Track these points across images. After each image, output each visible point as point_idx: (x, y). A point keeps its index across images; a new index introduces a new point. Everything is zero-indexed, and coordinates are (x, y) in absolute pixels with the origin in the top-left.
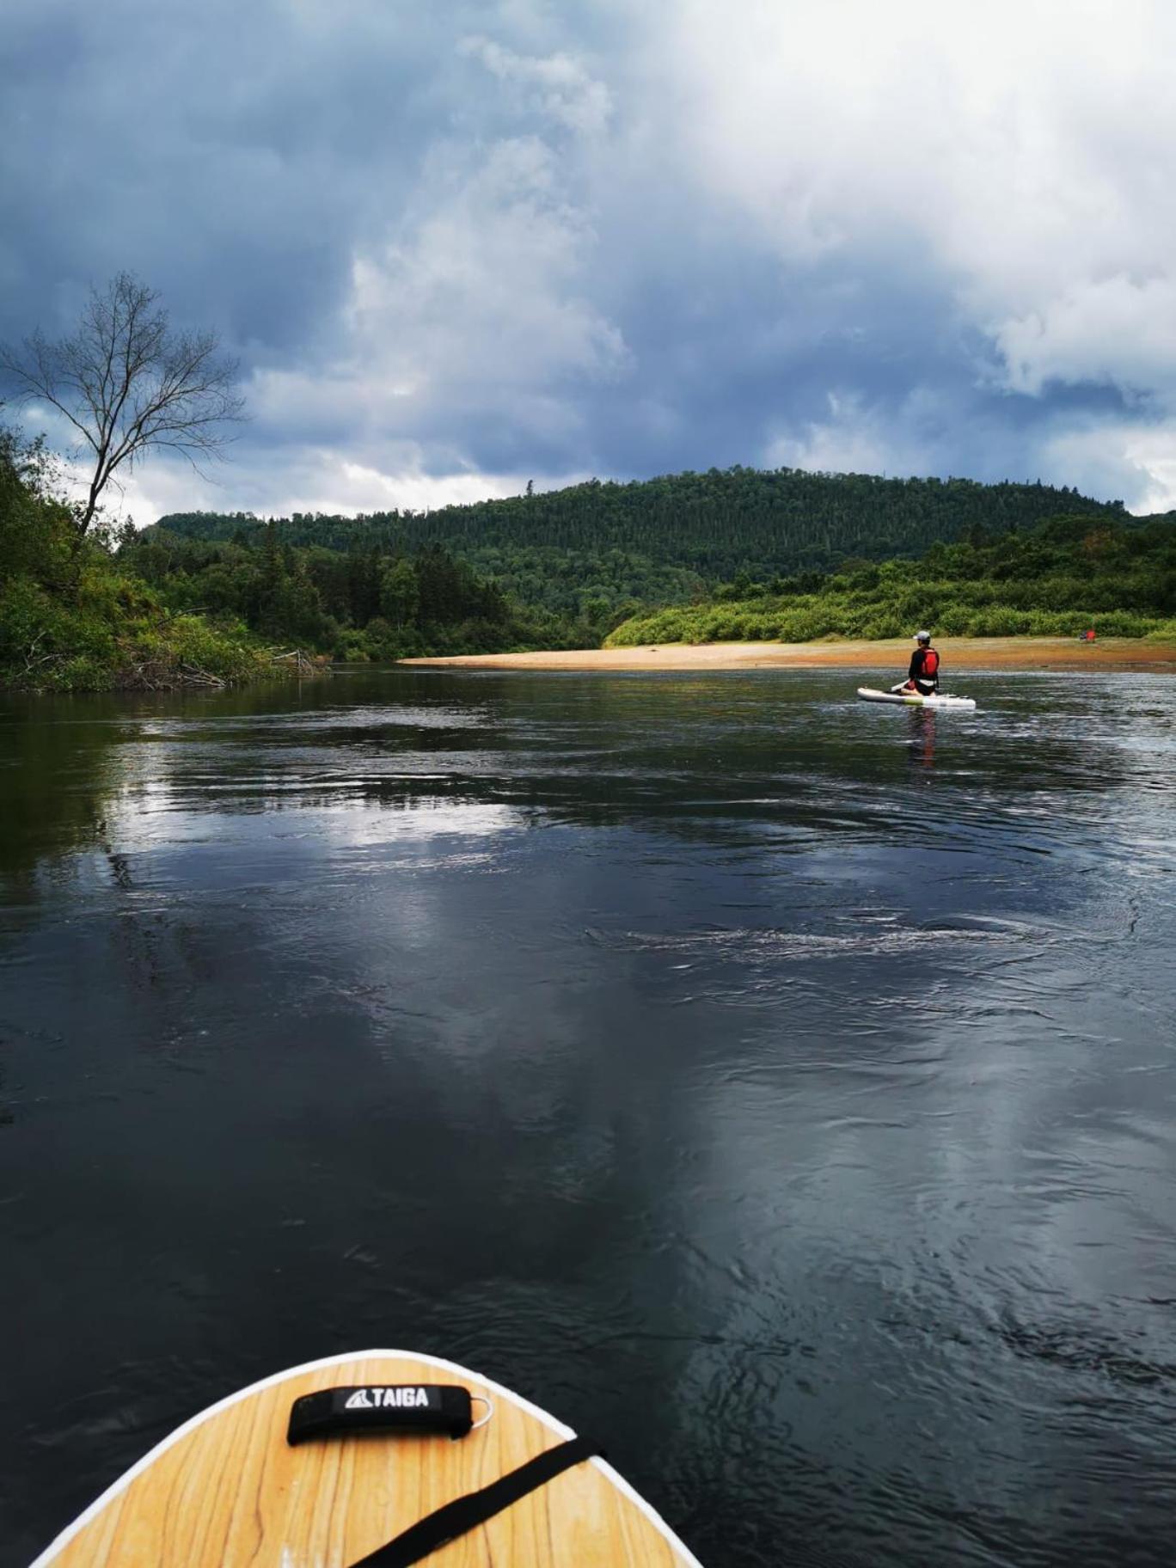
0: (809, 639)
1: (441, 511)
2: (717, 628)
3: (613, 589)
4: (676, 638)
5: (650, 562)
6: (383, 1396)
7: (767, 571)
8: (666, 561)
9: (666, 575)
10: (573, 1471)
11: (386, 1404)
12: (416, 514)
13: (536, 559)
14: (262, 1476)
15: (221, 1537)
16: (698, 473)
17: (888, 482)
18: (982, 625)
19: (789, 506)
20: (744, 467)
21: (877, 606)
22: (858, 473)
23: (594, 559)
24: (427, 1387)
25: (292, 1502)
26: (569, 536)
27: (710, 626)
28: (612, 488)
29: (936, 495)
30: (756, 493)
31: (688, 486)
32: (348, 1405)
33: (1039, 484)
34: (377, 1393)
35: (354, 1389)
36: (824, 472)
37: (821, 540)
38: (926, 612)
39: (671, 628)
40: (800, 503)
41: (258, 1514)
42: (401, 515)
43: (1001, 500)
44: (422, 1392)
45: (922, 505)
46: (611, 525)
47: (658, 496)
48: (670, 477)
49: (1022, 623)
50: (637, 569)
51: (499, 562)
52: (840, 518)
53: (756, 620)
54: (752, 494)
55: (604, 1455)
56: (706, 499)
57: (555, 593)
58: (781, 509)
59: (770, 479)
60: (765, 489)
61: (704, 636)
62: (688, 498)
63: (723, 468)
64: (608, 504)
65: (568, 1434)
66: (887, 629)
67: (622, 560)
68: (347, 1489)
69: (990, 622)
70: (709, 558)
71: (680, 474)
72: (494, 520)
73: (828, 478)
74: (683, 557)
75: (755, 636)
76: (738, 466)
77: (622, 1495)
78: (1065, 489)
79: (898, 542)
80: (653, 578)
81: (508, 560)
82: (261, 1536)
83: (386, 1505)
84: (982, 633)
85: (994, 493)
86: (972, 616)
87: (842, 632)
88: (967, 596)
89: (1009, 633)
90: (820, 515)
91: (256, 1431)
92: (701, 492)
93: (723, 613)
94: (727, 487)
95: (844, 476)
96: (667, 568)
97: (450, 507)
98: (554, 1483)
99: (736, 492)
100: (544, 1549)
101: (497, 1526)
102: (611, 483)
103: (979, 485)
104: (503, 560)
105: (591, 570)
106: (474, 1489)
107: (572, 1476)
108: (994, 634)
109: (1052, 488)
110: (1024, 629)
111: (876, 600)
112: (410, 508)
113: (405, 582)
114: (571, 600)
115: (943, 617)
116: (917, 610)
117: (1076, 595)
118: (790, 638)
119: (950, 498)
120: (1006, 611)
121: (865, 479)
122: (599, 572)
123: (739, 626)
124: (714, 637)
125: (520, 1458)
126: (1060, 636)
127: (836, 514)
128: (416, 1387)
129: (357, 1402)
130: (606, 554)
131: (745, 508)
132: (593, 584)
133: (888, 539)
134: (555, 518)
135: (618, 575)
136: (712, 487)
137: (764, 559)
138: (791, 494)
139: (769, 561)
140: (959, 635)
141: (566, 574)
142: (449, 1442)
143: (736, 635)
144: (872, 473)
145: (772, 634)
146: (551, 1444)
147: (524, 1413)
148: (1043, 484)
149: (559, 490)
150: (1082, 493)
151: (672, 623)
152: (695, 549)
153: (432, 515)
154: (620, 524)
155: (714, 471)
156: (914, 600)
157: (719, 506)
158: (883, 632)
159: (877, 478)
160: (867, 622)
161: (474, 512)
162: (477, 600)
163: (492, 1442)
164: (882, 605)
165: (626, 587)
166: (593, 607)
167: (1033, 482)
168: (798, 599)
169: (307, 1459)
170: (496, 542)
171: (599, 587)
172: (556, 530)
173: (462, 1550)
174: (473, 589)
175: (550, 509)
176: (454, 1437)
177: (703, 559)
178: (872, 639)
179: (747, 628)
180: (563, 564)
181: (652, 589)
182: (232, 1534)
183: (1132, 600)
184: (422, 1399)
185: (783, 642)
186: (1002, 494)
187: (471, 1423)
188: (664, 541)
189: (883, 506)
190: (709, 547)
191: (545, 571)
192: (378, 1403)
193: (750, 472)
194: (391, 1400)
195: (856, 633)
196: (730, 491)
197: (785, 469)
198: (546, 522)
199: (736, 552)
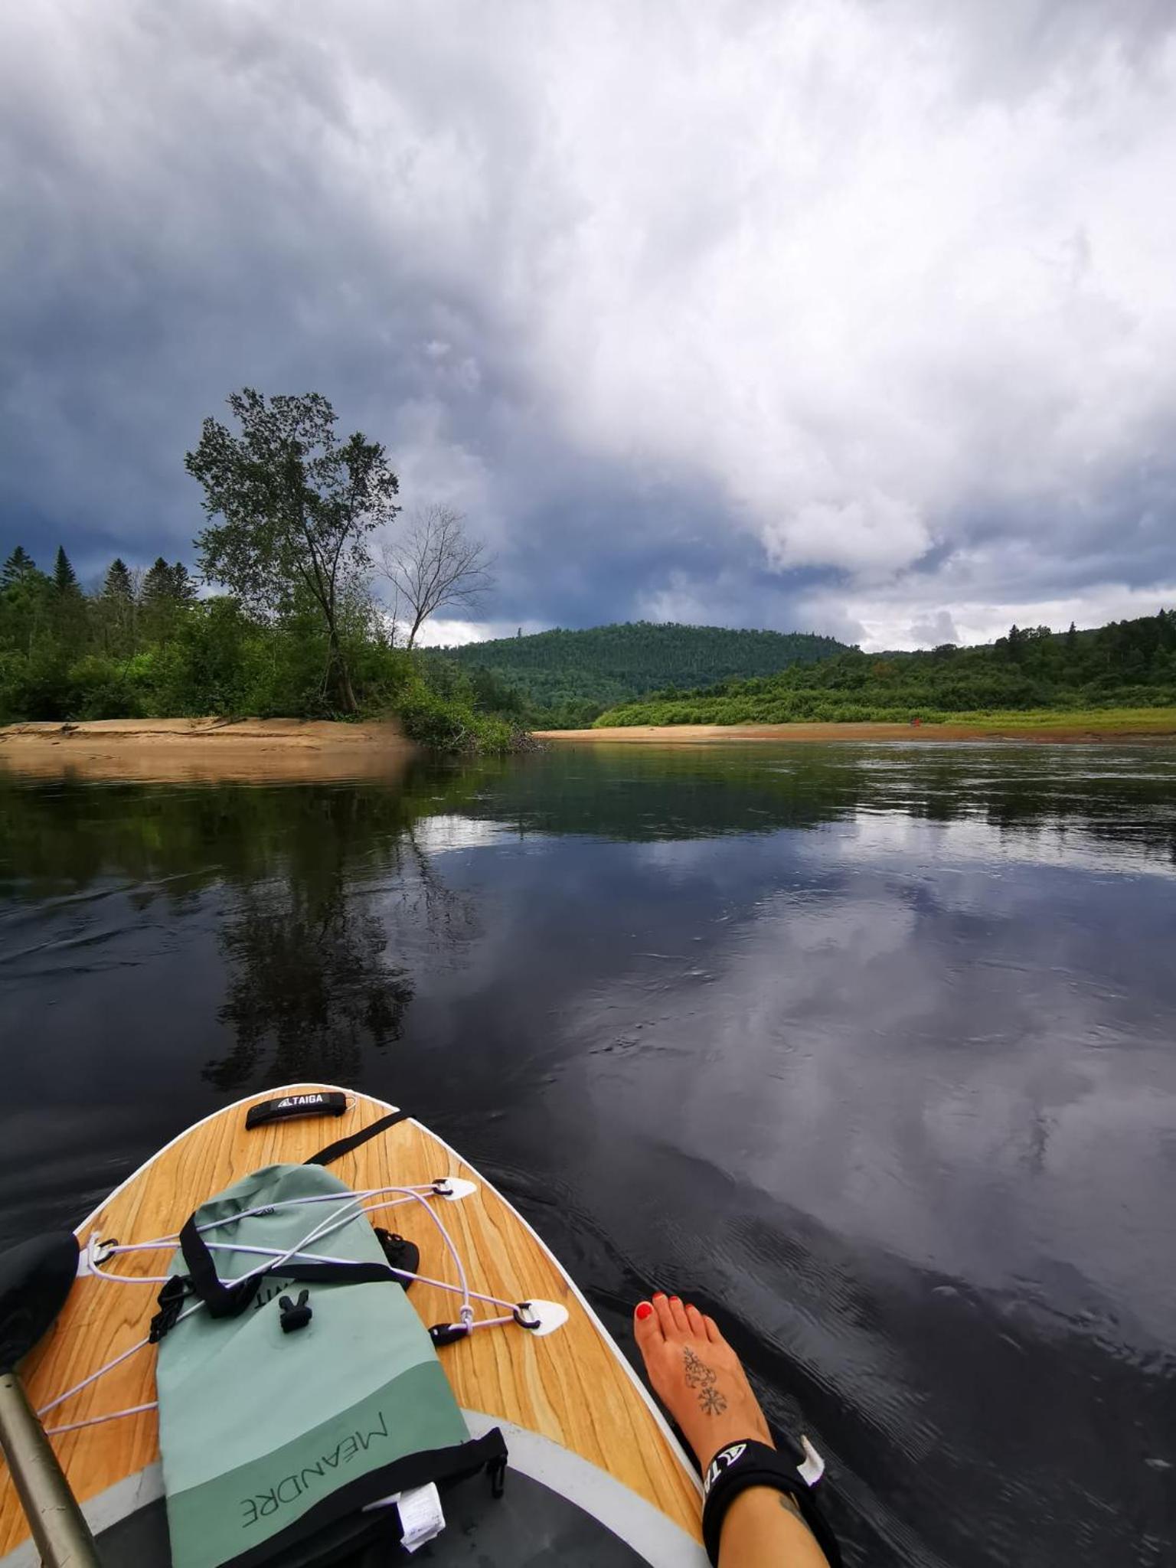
0: (734, 723)
1: (466, 646)
2: (673, 717)
3: (572, 693)
4: (646, 723)
5: (593, 678)
6: (298, 1100)
7: (660, 683)
8: (603, 677)
9: (603, 685)
10: (399, 1124)
11: (300, 1102)
12: (450, 648)
13: (526, 675)
14: (231, 1146)
15: (209, 1176)
16: (619, 625)
17: (729, 631)
18: (842, 715)
19: (672, 645)
20: (646, 622)
21: (774, 704)
22: (711, 626)
23: (560, 675)
24: (321, 1094)
25: (249, 1155)
26: (543, 661)
27: (669, 715)
28: (568, 633)
29: (756, 640)
30: (653, 637)
31: (613, 633)
32: (280, 1106)
33: (813, 635)
34: (295, 1099)
35: (282, 1099)
36: (692, 625)
37: (691, 665)
38: (805, 707)
39: (640, 716)
40: (678, 643)
41: (230, 1163)
42: (442, 648)
43: (793, 644)
44: (319, 1096)
45: (749, 645)
46: (568, 655)
47: (596, 638)
48: (602, 627)
49: (867, 714)
50: (585, 682)
51: (503, 677)
52: (702, 652)
53: (696, 712)
54: (650, 638)
55: (414, 1117)
56: (624, 640)
57: (537, 695)
58: (668, 646)
59: (661, 629)
60: (658, 635)
61: (664, 721)
62: (613, 639)
63: (634, 621)
64: (567, 642)
65: (396, 1110)
66: (783, 718)
67: (576, 677)
68: (279, 1146)
69: (847, 714)
70: (626, 675)
71: (608, 625)
72: (499, 651)
73: (694, 629)
74: (611, 674)
75: (698, 721)
76: (642, 621)
77: (423, 1132)
78: (828, 638)
79: (735, 667)
80: (595, 686)
81: (509, 676)
82: (232, 1172)
83: (300, 1150)
84: (843, 720)
85: (788, 640)
86: (835, 710)
87: (754, 719)
88: (828, 698)
89: (859, 720)
90: (689, 650)
91: (227, 1126)
92: (621, 636)
93: (677, 708)
94: (636, 633)
95: (702, 627)
96: (603, 681)
97: (472, 644)
98: (388, 1130)
99: (641, 637)
100: (383, 1158)
101: (359, 1151)
102: (567, 630)
103: (780, 634)
104: (505, 675)
105: (558, 682)
106: (348, 1136)
107: (398, 1126)
108: (850, 721)
109: (820, 637)
110: (867, 718)
111: (774, 700)
112: (447, 644)
113: (465, 688)
114: (547, 700)
115: (816, 711)
116: (799, 707)
117: (892, 699)
118: (722, 723)
119: (764, 642)
120: (854, 708)
121: (715, 629)
122: (563, 683)
123: (686, 715)
124: (671, 722)
125: (371, 1121)
126: (890, 722)
127: (700, 650)
128: (316, 1095)
129: (285, 1104)
130: (566, 673)
131: (647, 646)
132: (559, 690)
133: (729, 665)
134: (533, 650)
135: (574, 684)
136: (627, 633)
137: (659, 675)
138: (673, 638)
139: (661, 678)
140: (827, 721)
141: (543, 684)
142: (334, 1118)
143: (685, 721)
144: (719, 626)
145: (709, 721)
146: (387, 1114)
147: (373, 1103)
148: (816, 635)
149: (537, 633)
150: (837, 640)
151: (641, 713)
152: (618, 670)
153: (461, 647)
154: (573, 654)
155: (628, 623)
156: (796, 701)
157: (632, 644)
158: (780, 719)
159: (723, 629)
160: (769, 713)
161: (487, 646)
162: (506, 700)
163: (357, 1116)
164: (777, 703)
165: (579, 692)
166: (569, 704)
167: (810, 633)
168: (719, 700)
169: (256, 1136)
170: (500, 664)
171: (563, 692)
172: (535, 658)
173: (341, 1162)
174: (502, 692)
175: (531, 646)
176: (337, 1116)
177: (623, 676)
178: (774, 723)
179: (693, 716)
180: (541, 678)
181: (595, 693)
182: (215, 1174)
183: (924, 701)
184: (320, 1099)
185: (718, 725)
186: (793, 640)
187: (346, 1108)
188: (600, 665)
189: (726, 645)
190: (626, 669)
191: (531, 682)
192: (295, 1103)
193: (649, 624)
194: (302, 1101)
195: (763, 720)
196: (638, 636)
197: (669, 623)
198: (530, 653)
199: (642, 672)
